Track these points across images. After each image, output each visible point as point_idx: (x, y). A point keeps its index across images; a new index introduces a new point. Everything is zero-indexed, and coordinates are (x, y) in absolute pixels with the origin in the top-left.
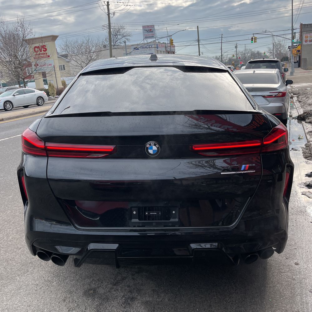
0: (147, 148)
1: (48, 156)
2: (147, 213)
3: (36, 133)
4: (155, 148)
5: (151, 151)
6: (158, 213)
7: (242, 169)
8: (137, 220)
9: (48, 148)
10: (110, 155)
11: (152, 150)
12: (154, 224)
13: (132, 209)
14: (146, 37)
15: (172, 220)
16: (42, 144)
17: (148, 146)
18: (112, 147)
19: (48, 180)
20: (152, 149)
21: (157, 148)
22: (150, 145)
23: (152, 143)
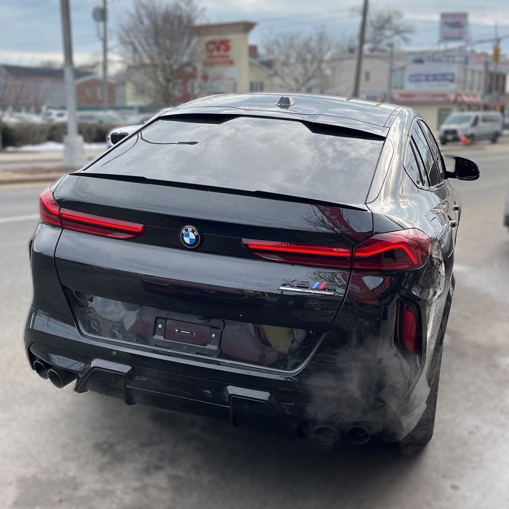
0: (183, 234)
1: (62, 227)
2: (177, 330)
3: (53, 193)
4: (192, 236)
5: (187, 240)
6: (192, 333)
7: (315, 287)
8: (161, 338)
9: (63, 215)
10: (136, 237)
11: (189, 239)
12: (185, 348)
13: (158, 320)
14: (445, 38)
15: (209, 347)
16: (55, 209)
17: (184, 231)
18: (139, 226)
19: (55, 259)
20: (188, 236)
21: (196, 236)
22: (187, 230)
23: (190, 228)
